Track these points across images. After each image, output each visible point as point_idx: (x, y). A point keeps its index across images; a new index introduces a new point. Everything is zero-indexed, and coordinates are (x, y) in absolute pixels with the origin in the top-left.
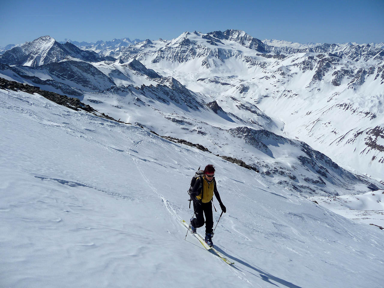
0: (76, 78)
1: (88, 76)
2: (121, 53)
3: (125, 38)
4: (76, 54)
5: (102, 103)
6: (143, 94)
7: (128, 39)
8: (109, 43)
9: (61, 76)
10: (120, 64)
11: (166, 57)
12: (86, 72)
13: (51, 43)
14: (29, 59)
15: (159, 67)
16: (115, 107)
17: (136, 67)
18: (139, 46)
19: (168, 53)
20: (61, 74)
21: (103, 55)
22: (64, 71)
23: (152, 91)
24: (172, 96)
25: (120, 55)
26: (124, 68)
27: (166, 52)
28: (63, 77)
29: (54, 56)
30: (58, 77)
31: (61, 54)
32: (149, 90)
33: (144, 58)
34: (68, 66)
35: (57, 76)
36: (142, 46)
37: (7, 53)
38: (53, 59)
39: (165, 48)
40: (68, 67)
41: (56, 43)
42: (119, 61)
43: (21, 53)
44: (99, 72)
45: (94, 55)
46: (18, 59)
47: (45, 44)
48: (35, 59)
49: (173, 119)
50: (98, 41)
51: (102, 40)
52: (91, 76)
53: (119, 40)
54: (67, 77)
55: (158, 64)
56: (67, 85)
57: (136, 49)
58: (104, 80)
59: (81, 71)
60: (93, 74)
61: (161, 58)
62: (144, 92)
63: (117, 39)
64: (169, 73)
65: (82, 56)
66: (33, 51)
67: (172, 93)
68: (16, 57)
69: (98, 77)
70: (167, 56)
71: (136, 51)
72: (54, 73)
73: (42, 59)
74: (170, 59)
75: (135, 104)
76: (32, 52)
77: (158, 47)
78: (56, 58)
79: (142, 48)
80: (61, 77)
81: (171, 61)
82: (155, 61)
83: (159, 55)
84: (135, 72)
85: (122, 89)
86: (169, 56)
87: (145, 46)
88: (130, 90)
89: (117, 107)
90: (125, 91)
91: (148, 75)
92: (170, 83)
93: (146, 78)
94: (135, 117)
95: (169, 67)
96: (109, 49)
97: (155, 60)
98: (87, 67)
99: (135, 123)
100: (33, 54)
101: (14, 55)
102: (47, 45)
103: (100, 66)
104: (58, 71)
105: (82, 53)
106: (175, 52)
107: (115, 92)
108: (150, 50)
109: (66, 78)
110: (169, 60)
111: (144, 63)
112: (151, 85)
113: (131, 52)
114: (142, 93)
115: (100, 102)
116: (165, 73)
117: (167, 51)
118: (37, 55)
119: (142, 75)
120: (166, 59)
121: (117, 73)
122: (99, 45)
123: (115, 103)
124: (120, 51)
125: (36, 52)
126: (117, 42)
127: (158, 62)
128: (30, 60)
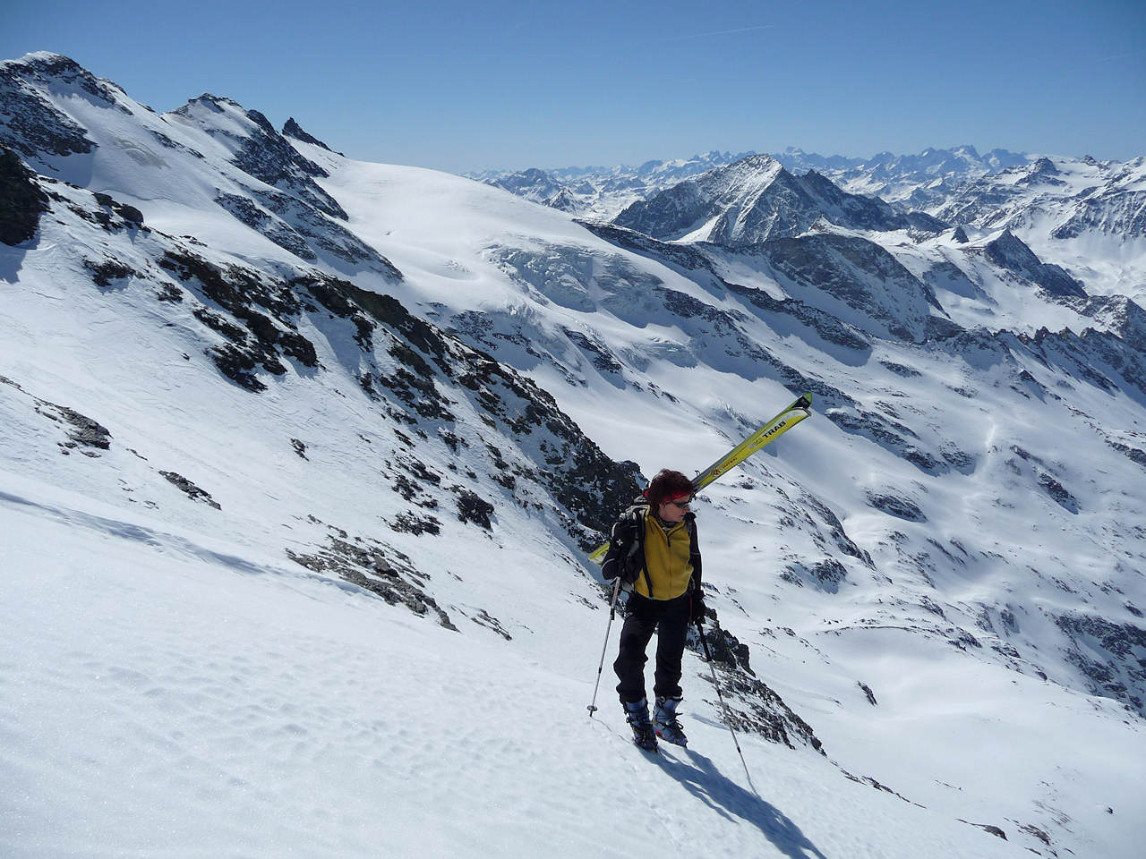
0: (835, 283)
1: (868, 279)
2: (949, 198)
3: (962, 147)
4: (829, 205)
5: (920, 375)
6: (1042, 358)
7: (971, 150)
8: (909, 162)
9: (797, 273)
10: (955, 245)
11: (1103, 221)
12: (863, 266)
13: (770, 174)
14: (710, 213)
15: (1075, 254)
16: (956, 390)
17: (1009, 256)
18: (1010, 180)
19: (1115, 208)
20: (798, 270)
21: (902, 210)
22: (808, 262)
23: (1067, 350)
24: (1132, 368)
25: (945, 206)
26: (971, 258)
27: (1108, 207)
28: (803, 277)
29: (773, 209)
30: (789, 277)
31: (791, 205)
32: (1059, 346)
33: (1029, 222)
34: (819, 248)
35: (788, 275)
36: (1022, 181)
37: (661, 198)
38: (770, 218)
39: (1104, 190)
40: (818, 252)
41: (783, 174)
42: (952, 232)
43: (692, 198)
44: (901, 270)
45: (877, 208)
46: (683, 211)
47: (756, 176)
48: (725, 216)
49: (1133, 450)
50: (877, 155)
51: (890, 151)
52: (877, 279)
53: (942, 151)
54: (811, 279)
55: (1071, 242)
56: (833, 317)
57: (1000, 189)
58: (911, 292)
59: (849, 263)
60: (883, 274)
61: (1088, 225)
62: (1042, 350)
63: (937, 148)
64: (1106, 273)
65: (844, 209)
66: (723, 193)
67: (1133, 360)
68: (679, 208)
69: (895, 283)
70: (1107, 219)
71: (1000, 194)
72: (782, 265)
73: (742, 216)
74: (1119, 230)
75: (1013, 388)
76: (718, 196)
77: (1077, 185)
78: (776, 215)
79: (1020, 185)
80: (796, 276)
81: (1122, 234)
82: (1062, 234)
83: (1082, 215)
84: (1003, 271)
85: (981, 340)
86: (1117, 218)
87: (1031, 180)
88: (1003, 344)
89: (961, 392)
90: (988, 348)
91: (1043, 284)
92: (1118, 317)
93: (1036, 294)
94: (1012, 429)
95: (1111, 253)
96: (908, 178)
97: (1065, 228)
98: (868, 253)
99: (1012, 448)
100: (721, 200)
101: (677, 202)
102: (759, 180)
103: (900, 250)
104: (792, 262)
105: (845, 203)
106: (1140, 206)
107: (959, 346)
108: (1046, 194)
109: (808, 280)
110: (1114, 231)
111: (1027, 237)
112: (1068, 330)
113: (984, 198)
114: (1038, 356)
115: (913, 373)
116: (1093, 274)
117: (1111, 203)
118: (730, 205)
119: (1023, 283)
120: (1103, 228)
121: (947, 272)
122: (881, 166)
123: (957, 379)
124: (944, 189)
125: (728, 196)
126: (934, 155)
127: (1074, 236)
128: (711, 218)
